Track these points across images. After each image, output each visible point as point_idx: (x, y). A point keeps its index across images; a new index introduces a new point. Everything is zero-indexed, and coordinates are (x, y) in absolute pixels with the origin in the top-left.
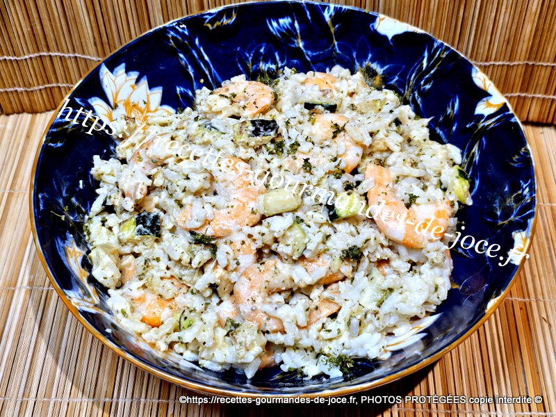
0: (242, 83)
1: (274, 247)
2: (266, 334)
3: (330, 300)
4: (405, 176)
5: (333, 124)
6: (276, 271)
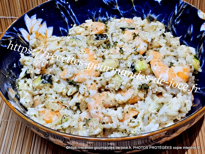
1: (106, 87)
2: (103, 124)
3: (133, 109)
4: (168, 56)
5: (133, 33)
6: (108, 96)
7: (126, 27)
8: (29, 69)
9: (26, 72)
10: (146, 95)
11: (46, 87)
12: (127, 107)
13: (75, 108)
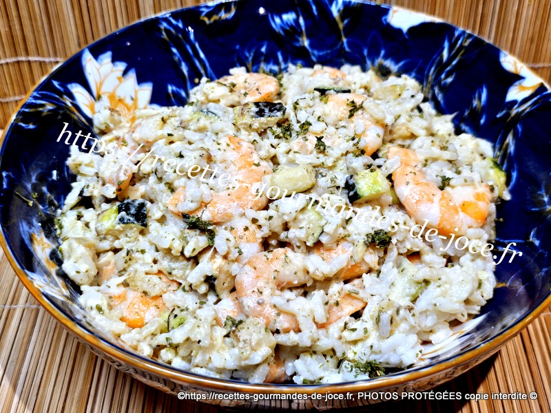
0: (242, 75)
1: (283, 235)
2: (275, 334)
3: (353, 294)
4: (435, 160)
5: (349, 102)
6: (288, 260)
7: (331, 87)
8: (88, 186)
9: (82, 192)
10: (383, 258)
11: (130, 232)
12: (335, 288)
13: (204, 289)
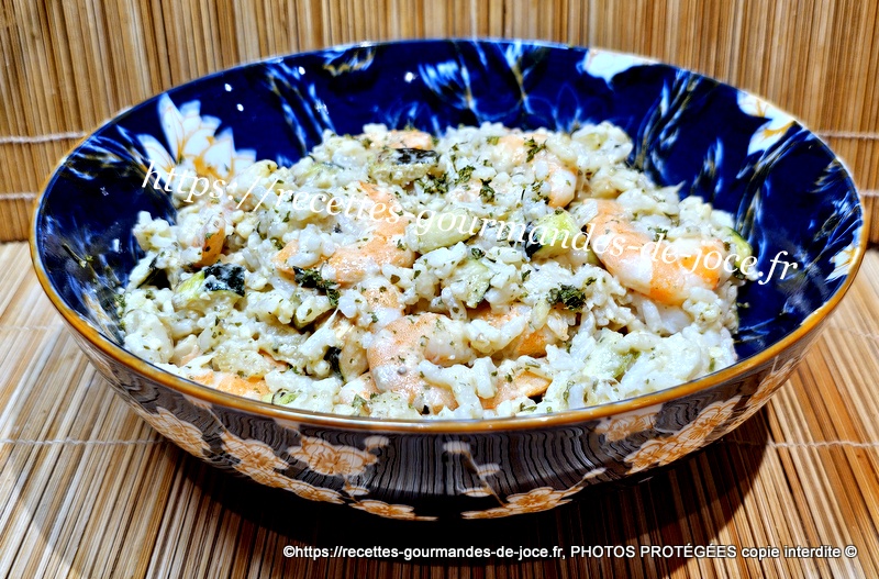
1: (434, 302)
4: (647, 213)
5: (527, 142)
6: (440, 327)
8: (163, 254)
9: (154, 261)
10: (574, 327)
11: (221, 303)
12: (507, 366)
13: (323, 367)
